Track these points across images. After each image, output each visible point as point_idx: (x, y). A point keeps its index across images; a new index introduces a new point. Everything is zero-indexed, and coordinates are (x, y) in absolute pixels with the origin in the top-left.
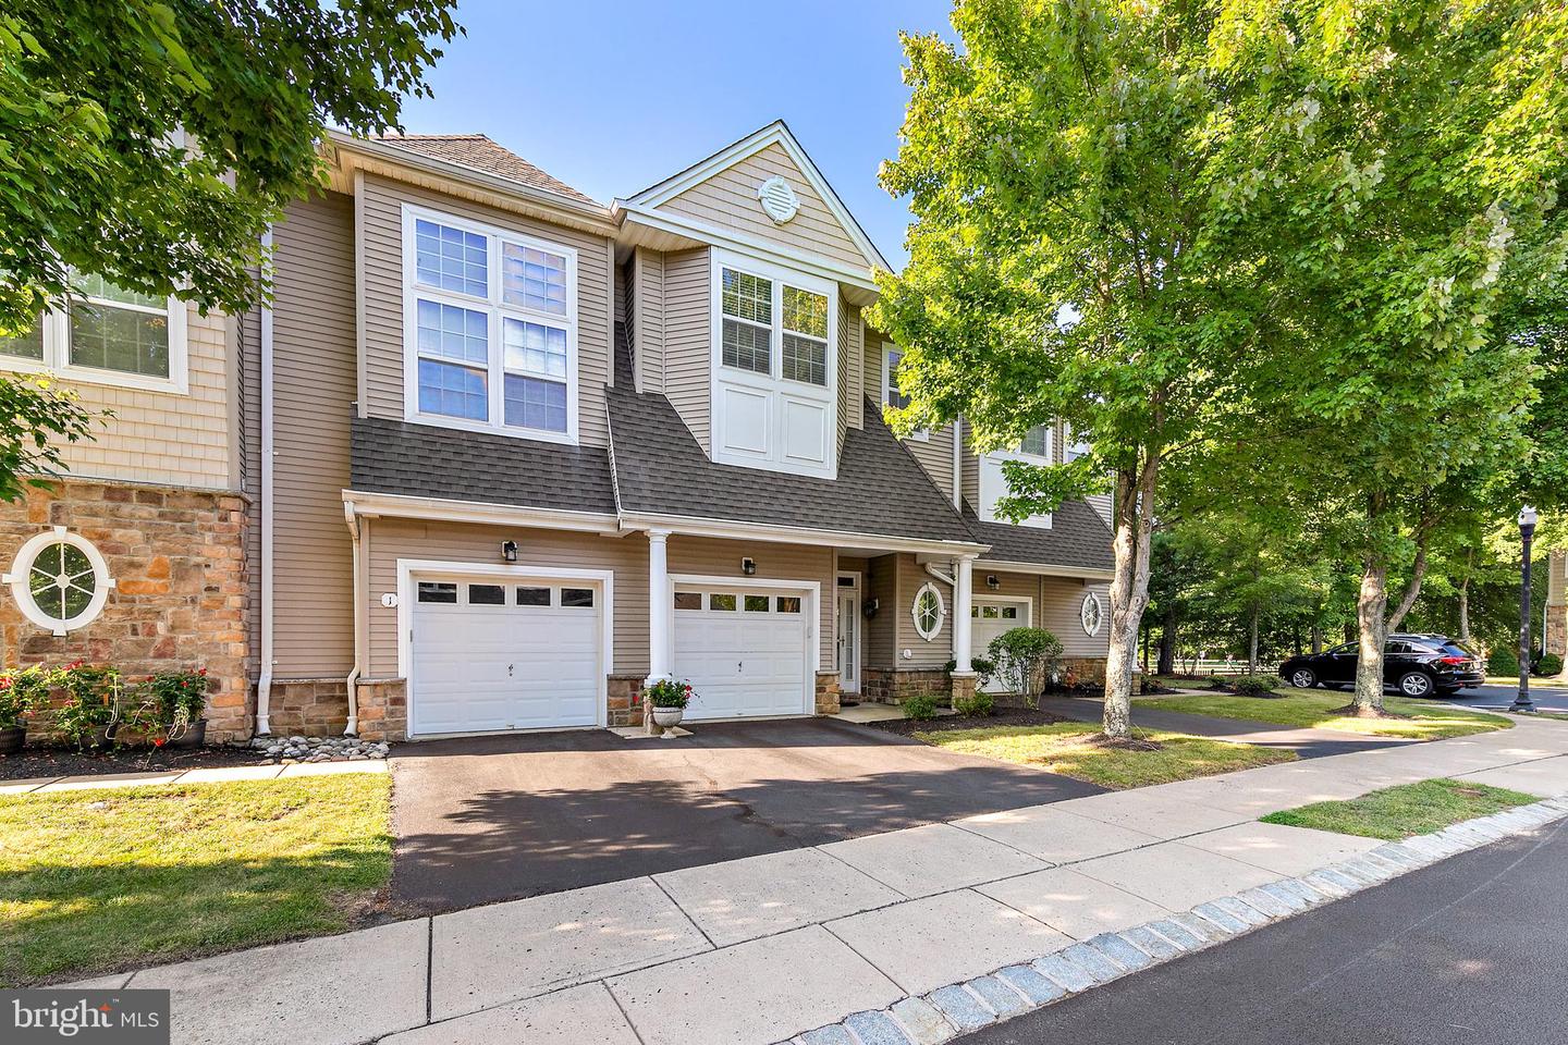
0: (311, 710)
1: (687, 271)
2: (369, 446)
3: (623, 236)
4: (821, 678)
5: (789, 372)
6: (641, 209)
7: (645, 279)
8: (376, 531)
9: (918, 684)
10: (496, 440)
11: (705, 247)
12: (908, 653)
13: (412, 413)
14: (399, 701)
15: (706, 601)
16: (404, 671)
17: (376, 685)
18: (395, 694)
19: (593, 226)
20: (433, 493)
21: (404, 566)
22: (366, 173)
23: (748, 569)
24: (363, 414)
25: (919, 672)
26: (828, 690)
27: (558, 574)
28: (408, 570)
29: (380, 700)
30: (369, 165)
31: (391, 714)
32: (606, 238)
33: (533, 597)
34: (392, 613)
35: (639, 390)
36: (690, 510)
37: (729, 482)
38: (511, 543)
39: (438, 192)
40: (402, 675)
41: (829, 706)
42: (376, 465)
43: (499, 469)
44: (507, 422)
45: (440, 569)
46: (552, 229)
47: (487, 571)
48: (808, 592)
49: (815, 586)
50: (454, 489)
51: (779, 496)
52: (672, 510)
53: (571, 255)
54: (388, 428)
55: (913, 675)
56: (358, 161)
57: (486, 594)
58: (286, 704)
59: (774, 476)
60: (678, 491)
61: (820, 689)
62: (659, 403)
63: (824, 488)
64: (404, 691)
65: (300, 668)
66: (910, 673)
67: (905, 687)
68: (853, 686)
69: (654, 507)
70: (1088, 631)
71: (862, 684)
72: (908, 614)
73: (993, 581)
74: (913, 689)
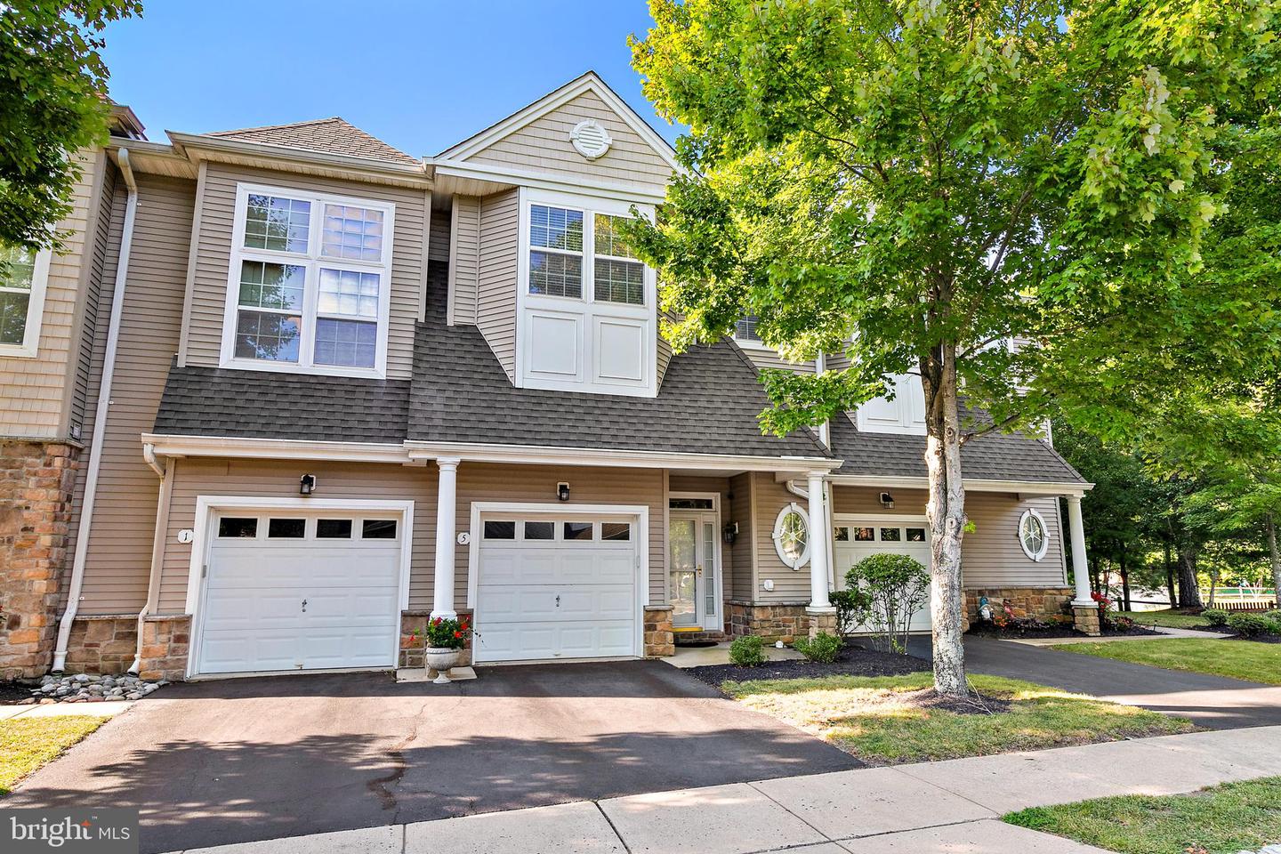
0: (108, 646)
1: (499, 212)
2: (181, 392)
3: (439, 187)
4: (651, 614)
5: (602, 294)
6: (449, 163)
7: (461, 223)
8: (181, 469)
9: (784, 621)
10: (303, 379)
11: (515, 188)
12: (769, 584)
13: (228, 359)
14: (182, 639)
15: (520, 530)
16: (190, 608)
17: (161, 622)
18: (178, 630)
19: (410, 182)
20: (230, 432)
21: (203, 502)
22: (209, 162)
23: (563, 495)
24: (181, 364)
25: (785, 606)
26: (659, 628)
27: (357, 506)
28: (207, 506)
29: (164, 637)
30: (210, 156)
31: (173, 651)
32: (424, 191)
33: (335, 529)
34: (184, 549)
35: (450, 323)
36: (483, 437)
37: (531, 407)
38: (307, 476)
39: (271, 170)
40: (188, 612)
41: (660, 648)
42: (184, 409)
43: (300, 406)
44: (316, 362)
45: (240, 504)
46: (376, 188)
47: (287, 505)
48: (636, 517)
49: (643, 511)
50: (251, 427)
51: (587, 417)
52: (462, 437)
53: (388, 209)
54: (202, 374)
55: (777, 610)
56: (202, 155)
57: (286, 528)
58: (86, 641)
59: (584, 397)
60: (473, 418)
61: (650, 627)
62: (471, 334)
63: (640, 407)
64: (188, 628)
65: (112, 604)
66: (773, 607)
67: (767, 624)
68: (715, 623)
69: (443, 436)
70: (1031, 555)
71: (725, 620)
72: (768, 540)
73: (887, 498)
74: (778, 626)
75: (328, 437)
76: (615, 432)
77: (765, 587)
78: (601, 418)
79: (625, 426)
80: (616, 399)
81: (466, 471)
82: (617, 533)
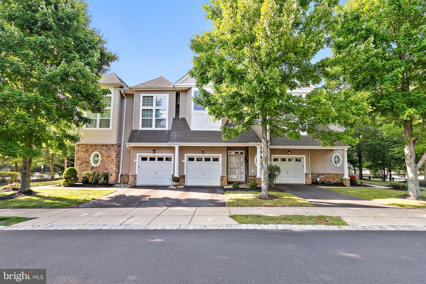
0: (126, 179)
1: (188, 93)
2: (132, 135)
3: (177, 89)
4: (222, 177)
6: (177, 85)
7: (182, 96)
8: (134, 149)
10: (153, 131)
11: (191, 88)
12: (253, 171)
13: (141, 128)
14: (135, 178)
15: (195, 159)
16: (137, 173)
17: (132, 175)
18: (135, 177)
19: (171, 89)
20: (140, 142)
21: (138, 154)
22: (136, 91)
23: (203, 152)
24: (133, 130)
26: (224, 180)
27: (164, 155)
28: (139, 155)
29: (133, 178)
30: (135, 90)
31: (134, 181)
32: (174, 90)
33: (160, 159)
34: (135, 163)
35: (180, 118)
36: (184, 141)
37: (194, 134)
38: (154, 149)
39: (146, 91)
41: (224, 184)
42: (133, 138)
43: (152, 136)
44: (155, 127)
45: (145, 155)
46: (165, 91)
47: (152, 155)
48: (219, 156)
49: (221, 155)
50: (144, 141)
51: (205, 136)
52: (179, 141)
53: (167, 95)
54: (136, 131)
56: (134, 90)
57: (152, 159)
58: (123, 178)
59: (205, 132)
60: (182, 137)
61: (222, 180)
62: (184, 120)
63: (218, 133)
64: (136, 177)
65: (125, 172)
66: (253, 176)
67: (252, 180)
68: (243, 180)
69: (176, 141)
70: (336, 165)
71: (245, 179)
72: (253, 161)
73: (289, 151)
74: (255, 181)
75: (156, 142)
76: (211, 139)
77: (251, 172)
78: (208, 136)
79: (213, 137)
80: (212, 132)
81: (181, 148)
82: (216, 160)
